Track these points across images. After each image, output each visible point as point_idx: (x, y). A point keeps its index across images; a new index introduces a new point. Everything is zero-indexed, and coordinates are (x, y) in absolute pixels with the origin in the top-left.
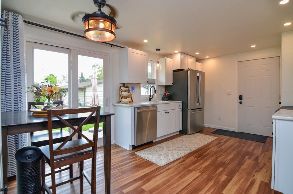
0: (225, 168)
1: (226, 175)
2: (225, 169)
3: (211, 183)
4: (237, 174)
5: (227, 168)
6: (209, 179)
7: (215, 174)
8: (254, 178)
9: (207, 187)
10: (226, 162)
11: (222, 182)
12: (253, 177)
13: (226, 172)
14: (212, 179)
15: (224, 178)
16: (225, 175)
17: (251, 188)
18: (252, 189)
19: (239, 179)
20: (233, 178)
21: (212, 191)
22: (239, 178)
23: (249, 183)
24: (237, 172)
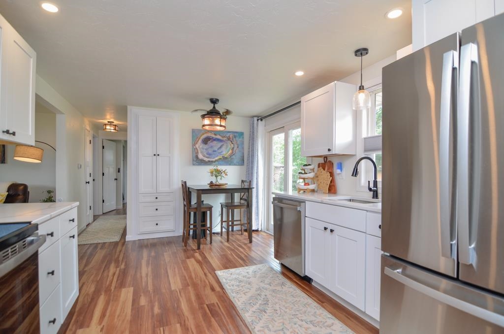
0: (153, 316)
1: (142, 306)
2: (150, 314)
3: (150, 288)
4: (129, 317)
5: (150, 317)
6: (157, 290)
7: (157, 299)
8: (102, 326)
9: (151, 284)
10: (162, 329)
11: (141, 296)
12: (104, 326)
13: (146, 310)
14: (154, 292)
15: (143, 301)
16: (144, 306)
17: (104, 308)
18: (102, 307)
19: (124, 310)
20: (131, 307)
21: (144, 284)
22: (123, 312)
23: (108, 314)
24: (131, 321)
